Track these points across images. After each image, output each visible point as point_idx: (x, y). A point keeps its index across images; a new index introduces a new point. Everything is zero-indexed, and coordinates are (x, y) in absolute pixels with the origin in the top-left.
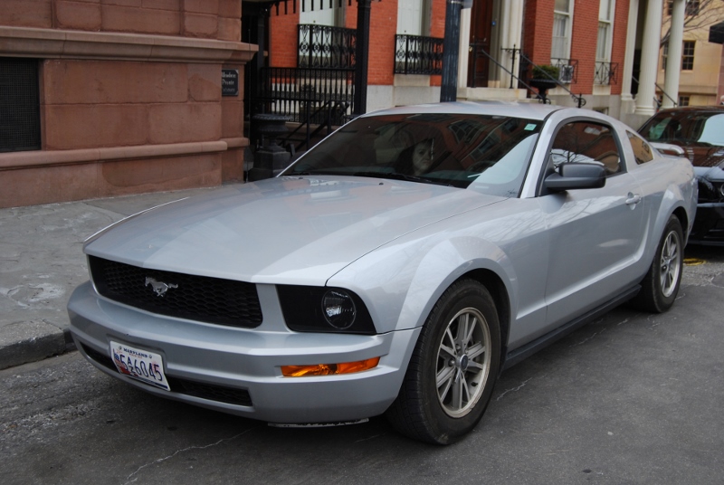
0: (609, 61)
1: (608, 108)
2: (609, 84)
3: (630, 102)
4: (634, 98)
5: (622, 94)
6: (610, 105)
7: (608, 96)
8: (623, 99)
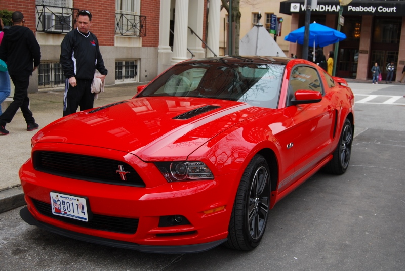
0: (139, 14)
1: (140, 59)
2: (140, 36)
3: (167, 54)
4: (172, 50)
5: (159, 46)
6: (143, 56)
7: (139, 48)
8: (159, 51)
